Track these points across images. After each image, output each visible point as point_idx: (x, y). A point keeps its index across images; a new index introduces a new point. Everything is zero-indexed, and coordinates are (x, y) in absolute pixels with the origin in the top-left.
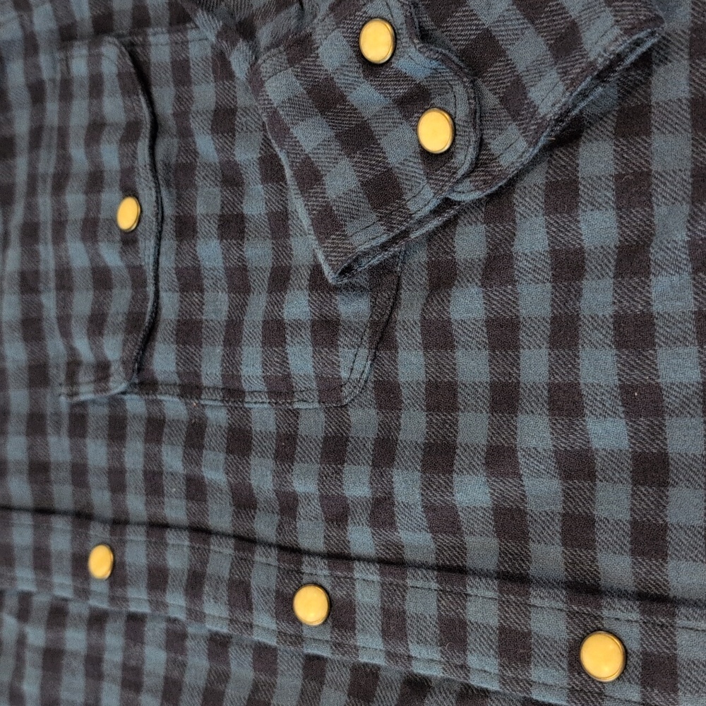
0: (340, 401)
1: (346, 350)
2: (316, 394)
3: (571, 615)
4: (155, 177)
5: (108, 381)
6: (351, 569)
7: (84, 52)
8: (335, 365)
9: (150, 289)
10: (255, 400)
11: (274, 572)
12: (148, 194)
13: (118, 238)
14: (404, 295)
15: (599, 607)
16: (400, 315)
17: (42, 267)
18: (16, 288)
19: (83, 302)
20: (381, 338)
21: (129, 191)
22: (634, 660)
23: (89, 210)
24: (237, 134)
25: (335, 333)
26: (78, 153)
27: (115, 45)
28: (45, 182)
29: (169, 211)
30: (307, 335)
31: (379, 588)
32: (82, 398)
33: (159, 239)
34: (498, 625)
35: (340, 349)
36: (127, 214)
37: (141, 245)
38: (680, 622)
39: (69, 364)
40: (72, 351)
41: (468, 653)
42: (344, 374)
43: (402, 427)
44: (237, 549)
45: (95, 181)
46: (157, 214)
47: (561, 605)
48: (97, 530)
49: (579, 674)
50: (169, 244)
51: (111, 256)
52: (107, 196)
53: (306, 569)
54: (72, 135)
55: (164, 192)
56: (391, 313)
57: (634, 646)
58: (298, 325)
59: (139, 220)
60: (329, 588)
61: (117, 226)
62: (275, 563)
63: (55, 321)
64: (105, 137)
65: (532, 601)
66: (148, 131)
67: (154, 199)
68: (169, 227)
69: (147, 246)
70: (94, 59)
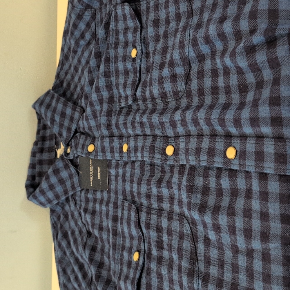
0: (179, 97)
1: (179, 83)
2: (173, 96)
3: (225, 143)
4: (141, 42)
5: (128, 101)
6: (179, 139)
7: (120, 7)
8: (177, 87)
9: (138, 74)
10: (158, 100)
11: (162, 143)
12: (139, 48)
13: (131, 60)
14: (192, 65)
15: (231, 140)
16: (192, 71)
17: (111, 70)
18: (104, 77)
19: (122, 79)
20: (187, 78)
21: (134, 47)
22: (238, 153)
23: (124, 53)
24: (160, 26)
25: (176, 78)
26: (121, 37)
27: (128, 5)
28: (112, 45)
29: (144, 51)
30: (169, 80)
31: (185, 143)
32: (122, 106)
33: (141, 60)
34: (208, 147)
35: (178, 82)
36: (134, 53)
37: (137, 62)
38: (248, 141)
39: (119, 97)
40: (119, 93)
41: (200, 156)
42: (179, 90)
43: (193, 102)
44: (153, 138)
45: (126, 45)
46: (141, 53)
47: (223, 140)
48: (124, 140)
49: (226, 158)
50: (144, 60)
51: (129, 66)
52: (129, 48)
53: (169, 141)
54: (120, 32)
55: (143, 46)
56: (190, 71)
57: (238, 149)
58: (166, 77)
59: (137, 55)
60: (174, 145)
61: (132, 57)
62: (162, 141)
63: (115, 85)
64: (129, 31)
65: (217, 140)
66: (140, 29)
67: (140, 48)
68: (144, 55)
69: (138, 62)
70: (123, 10)
